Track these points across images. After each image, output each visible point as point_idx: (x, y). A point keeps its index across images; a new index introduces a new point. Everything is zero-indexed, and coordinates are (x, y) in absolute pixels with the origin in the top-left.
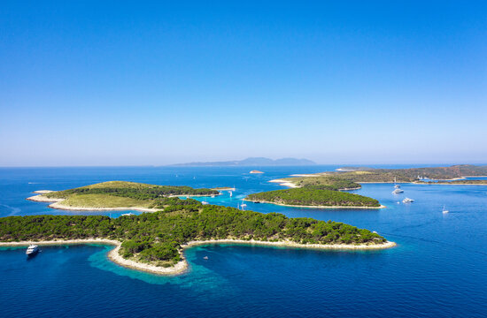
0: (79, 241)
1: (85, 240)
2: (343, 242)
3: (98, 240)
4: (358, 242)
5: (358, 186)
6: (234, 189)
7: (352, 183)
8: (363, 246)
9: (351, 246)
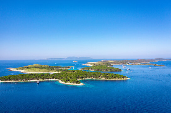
0: (46, 80)
1: (48, 80)
2: (118, 78)
3: (52, 80)
4: (121, 78)
5: (112, 65)
6: (74, 67)
7: (110, 65)
8: (122, 79)
9: (120, 79)
